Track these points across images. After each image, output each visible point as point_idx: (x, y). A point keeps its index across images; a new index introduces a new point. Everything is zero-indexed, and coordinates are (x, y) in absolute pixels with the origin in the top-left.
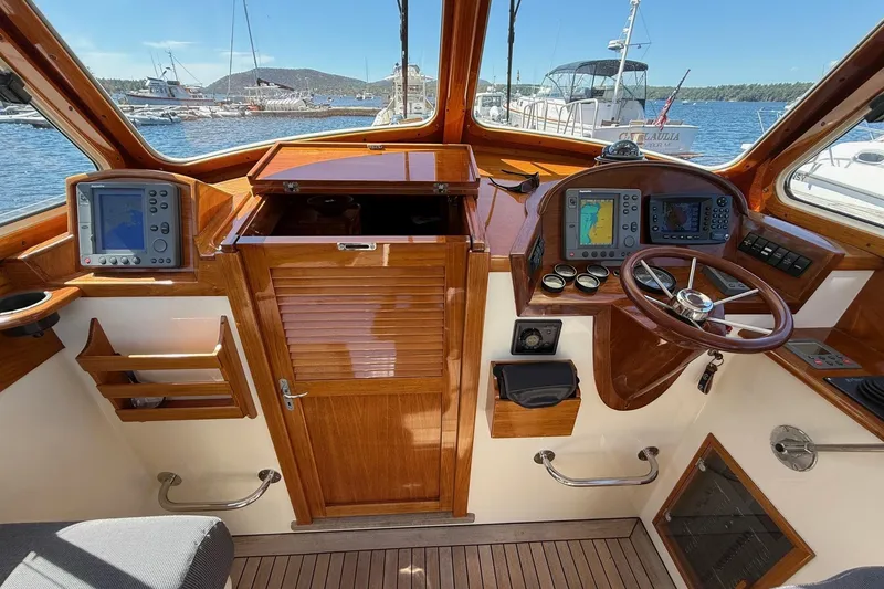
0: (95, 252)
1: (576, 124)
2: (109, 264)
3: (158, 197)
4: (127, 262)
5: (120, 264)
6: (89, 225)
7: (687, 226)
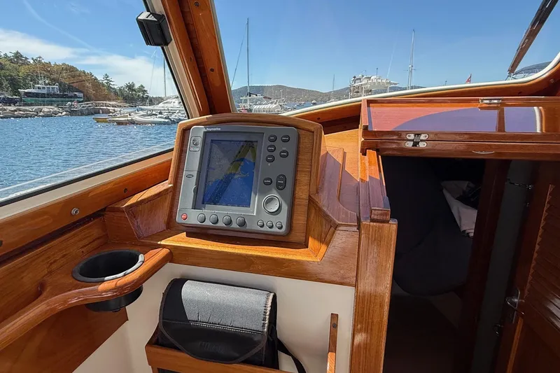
0: (194, 207)
2: (208, 223)
3: (278, 143)
4: (230, 222)
5: (221, 224)
6: (195, 174)
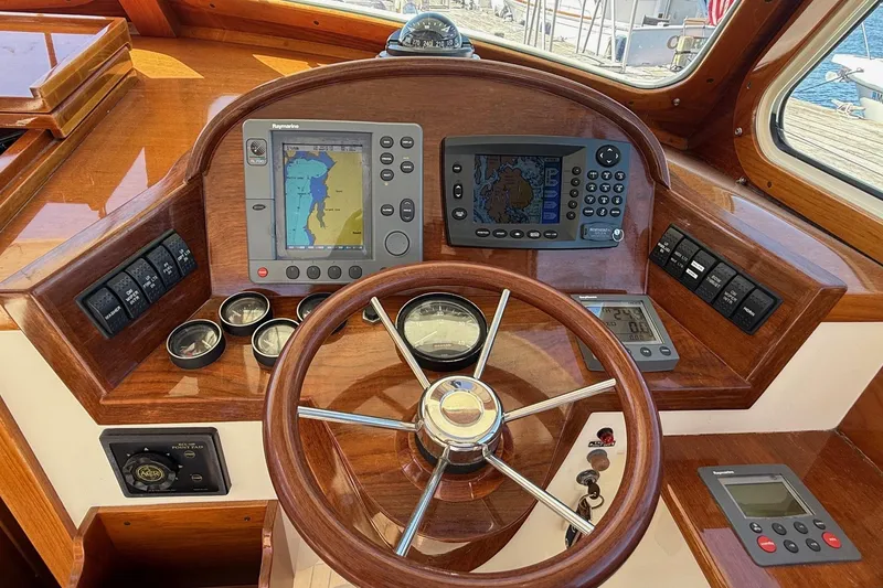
1: (606, 22)
7: (532, 209)
